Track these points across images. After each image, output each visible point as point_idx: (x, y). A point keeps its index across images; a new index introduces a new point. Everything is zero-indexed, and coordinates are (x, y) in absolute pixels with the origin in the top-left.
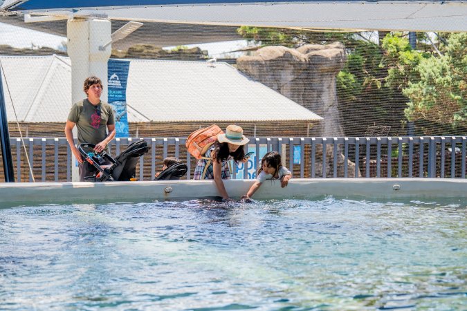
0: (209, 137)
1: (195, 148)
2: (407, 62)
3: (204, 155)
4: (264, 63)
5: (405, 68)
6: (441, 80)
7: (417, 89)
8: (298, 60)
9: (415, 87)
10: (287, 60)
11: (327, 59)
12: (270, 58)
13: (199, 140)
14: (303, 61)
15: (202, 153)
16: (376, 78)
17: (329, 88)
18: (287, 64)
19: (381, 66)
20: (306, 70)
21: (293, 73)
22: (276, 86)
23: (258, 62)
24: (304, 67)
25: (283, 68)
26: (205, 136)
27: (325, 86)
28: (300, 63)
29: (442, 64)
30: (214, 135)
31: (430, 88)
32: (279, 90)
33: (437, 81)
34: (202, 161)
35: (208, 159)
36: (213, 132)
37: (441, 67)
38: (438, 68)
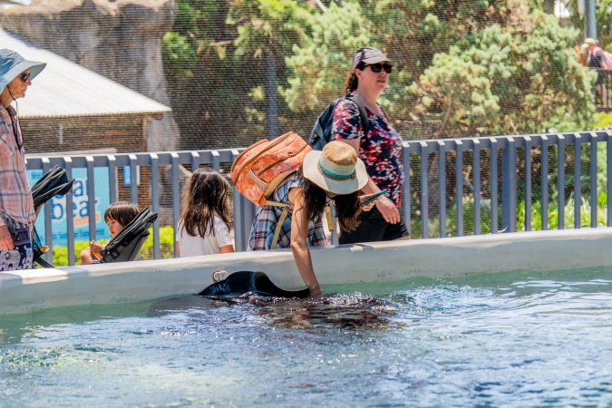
0: (282, 160)
1: (252, 183)
2: (274, 15)
3: (271, 197)
4: (51, 17)
5: (272, 25)
6: (352, 43)
7: (311, 57)
8: (105, 13)
9: (305, 55)
10: (89, 13)
11: (150, 11)
12: (60, 9)
13: (261, 166)
14: (113, 14)
15: (268, 192)
16: (217, 40)
17: (153, 58)
18: (87, 20)
19: (229, 21)
20: (118, 29)
21: (99, 34)
22: (73, 55)
23: (41, 16)
24: (116, 23)
25: (82, 26)
26: (273, 157)
27: (149, 55)
28: (108, 17)
29: (352, 15)
30: (291, 154)
31: (336, 56)
32: (78, 61)
33: (347, 43)
34: (268, 209)
35: (281, 205)
36: (289, 148)
37: (349, 21)
38: (345, 23)
